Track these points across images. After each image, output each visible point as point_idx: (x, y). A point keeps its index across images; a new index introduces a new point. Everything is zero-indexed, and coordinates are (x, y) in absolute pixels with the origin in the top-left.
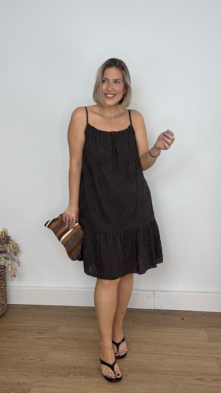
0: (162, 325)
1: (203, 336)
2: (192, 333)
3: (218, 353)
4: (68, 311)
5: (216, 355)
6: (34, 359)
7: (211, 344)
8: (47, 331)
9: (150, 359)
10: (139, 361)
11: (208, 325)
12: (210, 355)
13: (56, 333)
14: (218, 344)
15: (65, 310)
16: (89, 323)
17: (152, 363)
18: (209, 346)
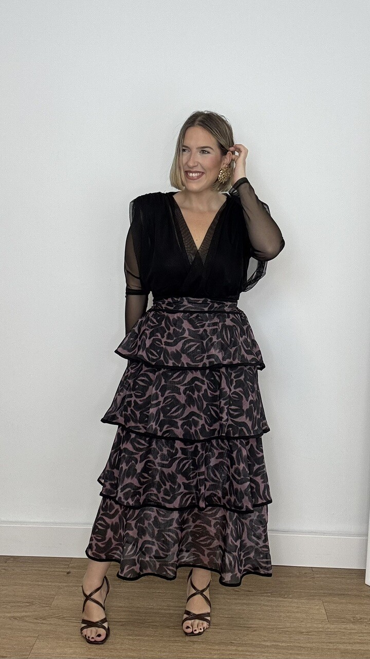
0: (243, 592)
1: (317, 612)
2: (297, 605)
3: (344, 643)
4: (71, 567)
5: (341, 647)
7: (332, 626)
8: (32, 604)
11: (326, 592)
12: (331, 646)
13: (47, 608)
14: (344, 626)
15: (67, 565)
18: (329, 630)
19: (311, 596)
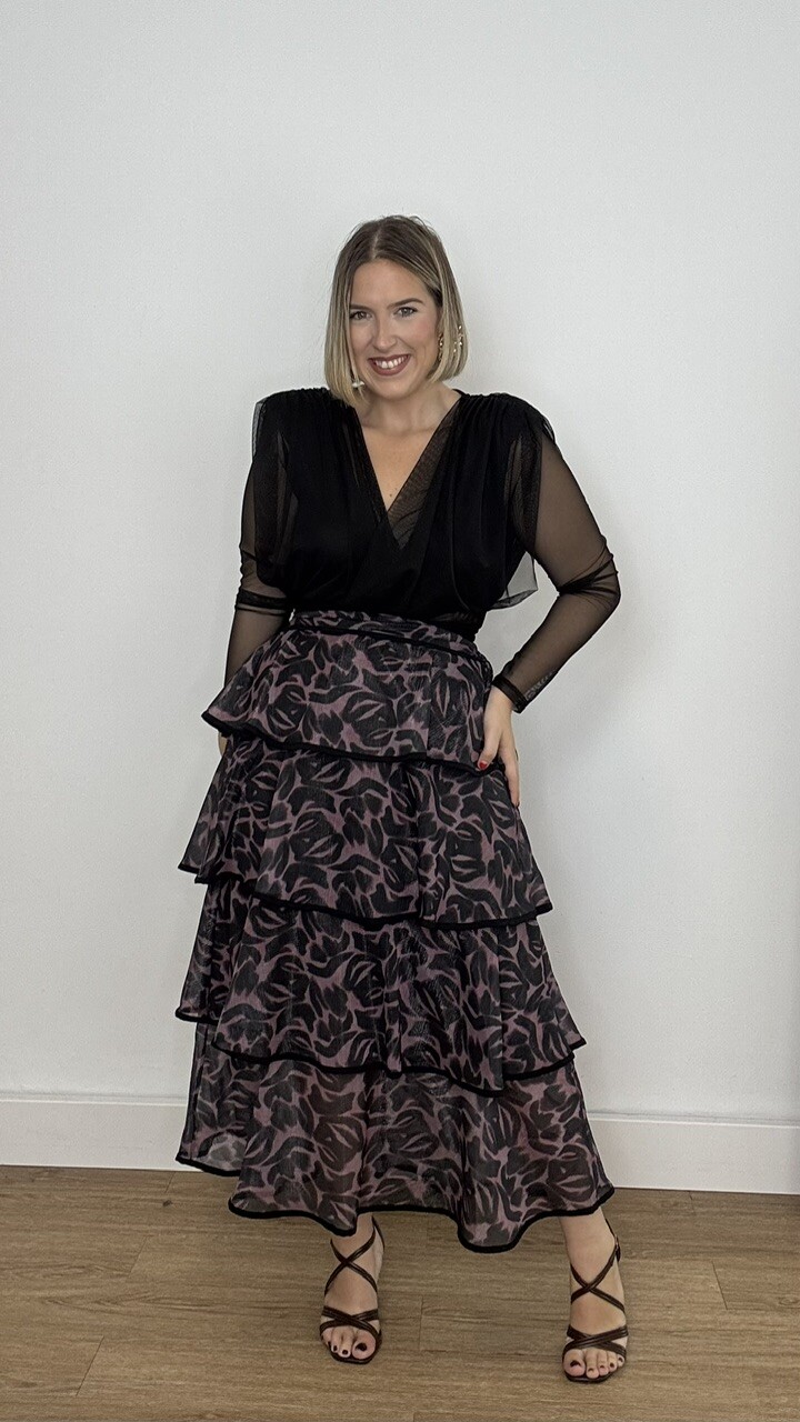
1: (701, 1288)
2: (659, 1274)
3: (760, 1354)
4: (173, 1191)
5: (754, 1362)
6: (33, 1385)
7: (735, 1318)
8: (88, 1270)
9: (500, 1379)
10: (457, 1388)
11: (721, 1244)
12: (733, 1362)
13: (122, 1280)
14: (759, 1318)
15: (160, 1186)
16: (257, 1238)
17: (509, 1396)
18: (728, 1327)
19: (688, 1253)
